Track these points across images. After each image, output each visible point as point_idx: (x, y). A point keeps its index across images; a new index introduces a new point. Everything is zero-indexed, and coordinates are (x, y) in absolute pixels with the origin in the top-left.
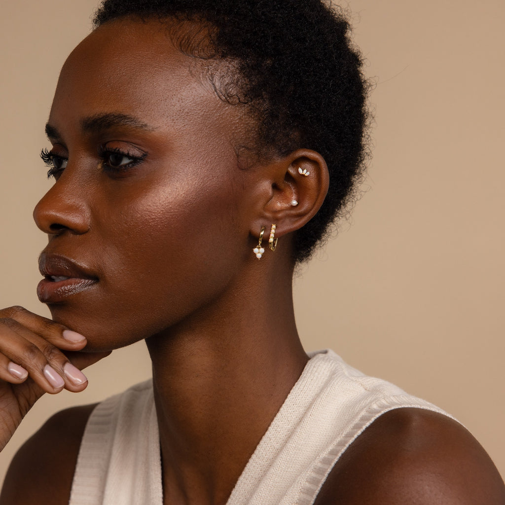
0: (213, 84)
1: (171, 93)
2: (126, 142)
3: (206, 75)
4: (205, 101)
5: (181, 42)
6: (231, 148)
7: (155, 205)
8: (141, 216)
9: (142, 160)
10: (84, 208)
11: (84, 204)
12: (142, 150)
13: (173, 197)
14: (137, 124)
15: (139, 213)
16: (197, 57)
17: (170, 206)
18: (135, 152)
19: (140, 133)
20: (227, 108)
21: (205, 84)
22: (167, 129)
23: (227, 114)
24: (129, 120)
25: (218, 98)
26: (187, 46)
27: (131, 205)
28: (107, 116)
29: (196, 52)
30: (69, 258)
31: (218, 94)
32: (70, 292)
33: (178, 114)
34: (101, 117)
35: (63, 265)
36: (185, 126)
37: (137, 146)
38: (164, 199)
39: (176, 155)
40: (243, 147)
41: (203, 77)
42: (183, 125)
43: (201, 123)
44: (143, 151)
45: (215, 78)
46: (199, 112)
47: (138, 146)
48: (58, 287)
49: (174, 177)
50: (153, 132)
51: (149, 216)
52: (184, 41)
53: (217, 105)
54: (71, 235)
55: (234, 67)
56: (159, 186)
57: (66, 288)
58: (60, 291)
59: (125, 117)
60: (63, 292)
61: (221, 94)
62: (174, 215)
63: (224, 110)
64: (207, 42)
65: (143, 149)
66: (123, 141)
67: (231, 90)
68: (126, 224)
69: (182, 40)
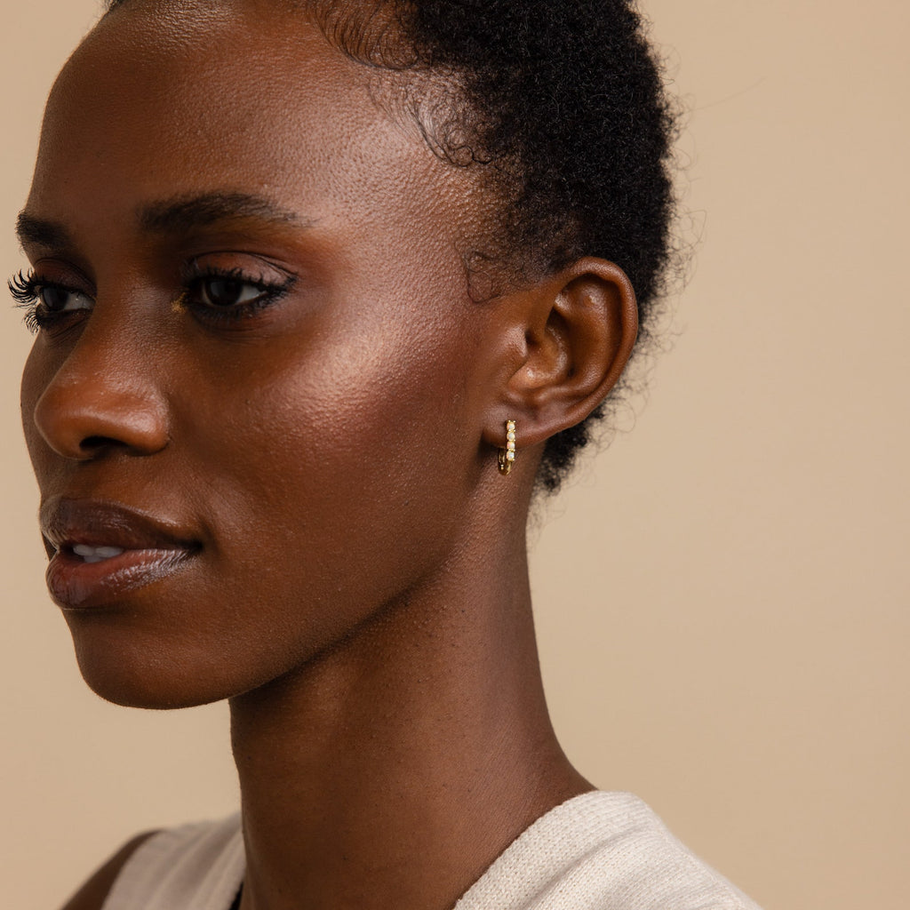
0: (420, 124)
1: (338, 143)
2: (250, 253)
3: (403, 105)
4: (406, 160)
5: (342, 35)
6: (456, 258)
7: (322, 384)
8: (294, 409)
9: (285, 290)
10: (152, 397)
11: (153, 388)
12: (285, 270)
13: (358, 367)
14: (274, 213)
15: (288, 402)
16: (380, 66)
17: (353, 385)
18: (272, 275)
19: (283, 233)
20: (448, 173)
21: (404, 123)
22: (337, 222)
23: (449, 185)
24: (257, 206)
25: (430, 153)
26: (357, 43)
27: (269, 386)
28: (205, 198)
29: (378, 55)
30: (130, 508)
31: (429, 144)
32: (138, 580)
33: (356, 188)
34: (189, 200)
35: (116, 521)
36: (370, 213)
37: (274, 261)
38: (340, 372)
39: (357, 276)
40: (477, 254)
41: (398, 110)
42: (367, 212)
43: (402, 207)
44: (289, 272)
45: (421, 111)
46: (397, 182)
47: (277, 262)
48: (109, 573)
49: (356, 325)
50: (310, 230)
51: (311, 407)
52: (348, 32)
53: (429, 166)
54: (125, 459)
55: (455, 86)
56: (329, 342)
57: (128, 572)
58: (113, 580)
59: (247, 199)
60: (120, 582)
61: (436, 145)
62: (360, 404)
63: (443, 177)
64: (395, 34)
65: (288, 266)
66: (243, 252)
67: (453, 134)
68: (259, 426)
69: (345, 30)
